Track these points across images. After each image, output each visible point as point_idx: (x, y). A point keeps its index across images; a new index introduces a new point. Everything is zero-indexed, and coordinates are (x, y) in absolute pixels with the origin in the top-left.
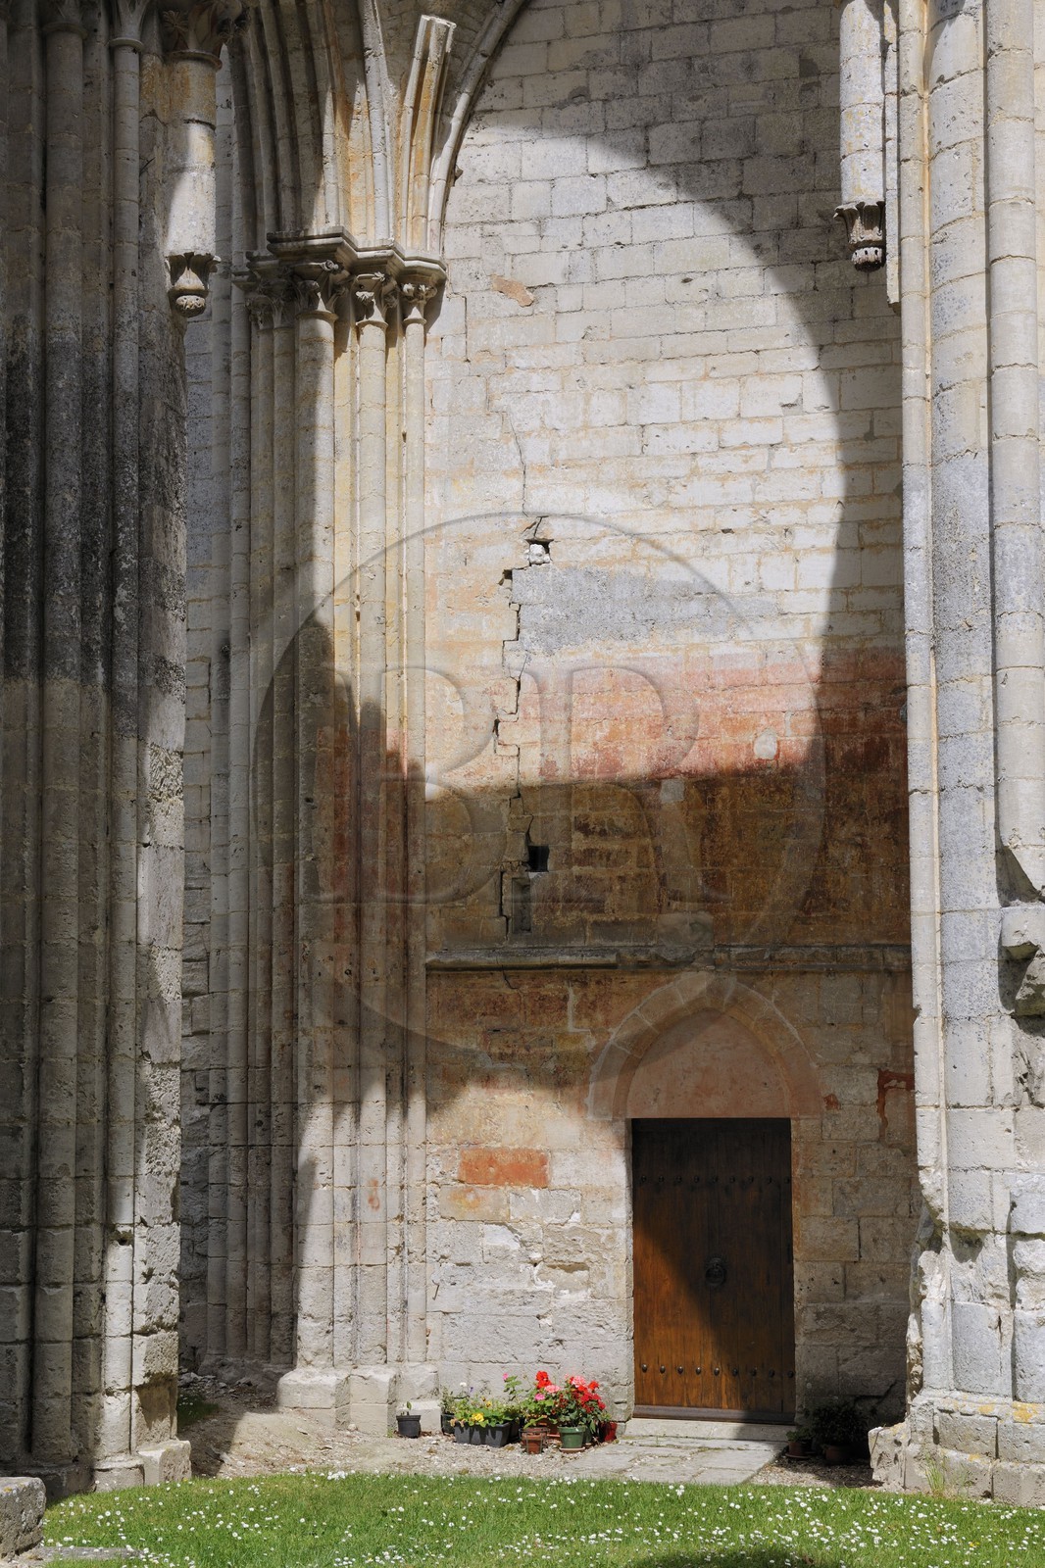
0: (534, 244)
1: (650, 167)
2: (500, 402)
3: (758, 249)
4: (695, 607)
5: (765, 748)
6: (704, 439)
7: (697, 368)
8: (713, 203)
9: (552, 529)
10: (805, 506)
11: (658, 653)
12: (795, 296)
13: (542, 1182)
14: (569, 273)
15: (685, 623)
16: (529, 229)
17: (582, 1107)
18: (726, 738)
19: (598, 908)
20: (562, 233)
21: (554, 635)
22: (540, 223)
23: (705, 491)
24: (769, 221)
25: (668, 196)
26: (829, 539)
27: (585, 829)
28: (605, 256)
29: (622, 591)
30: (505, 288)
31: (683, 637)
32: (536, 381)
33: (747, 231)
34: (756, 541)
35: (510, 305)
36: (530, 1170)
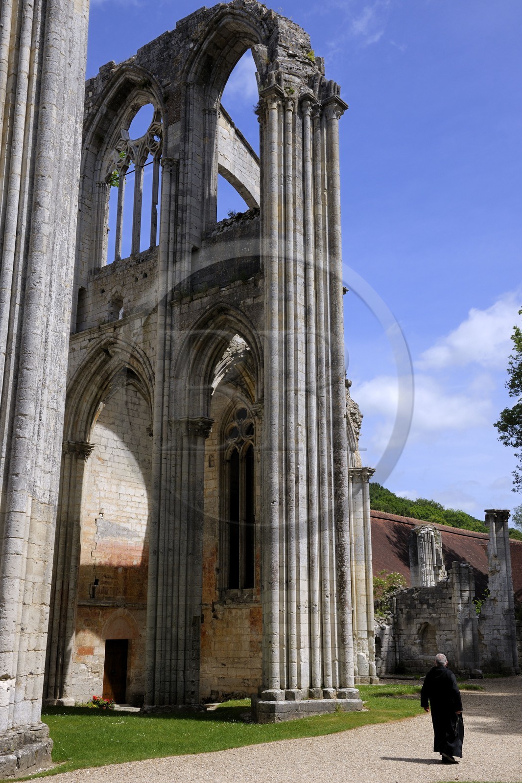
0: (104, 451)
1: (124, 442)
2: (97, 482)
3: (139, 464)
4: (126, 532)
5: (135, 563)
6: (129, 499)
7: (129, 484)
8: (132, 452)
9: (104, 512)
10: (143, 515)
11: (120, 541)
12: (143, 474)
13: (92, 654)
14: (110, 459)
15: (124, 535)
16: (104, 448)
17: (100, 637)
18: (129, 560)
19: (106, 594)
20: (109, 450)
21: (103, 534)
22: (106, 447)
23: (128, 509)
24: (141, 459)
25: (126, 449)
26: (146, 523)
27: (105, 576)
28: (116, 457)
29: (115, 527)
30: (99, 459)
31: (124, 538)
32: (103, 480)
33: (137, 459)
34: (136, 521)
35: (99, 462)
36: (90, 651)
